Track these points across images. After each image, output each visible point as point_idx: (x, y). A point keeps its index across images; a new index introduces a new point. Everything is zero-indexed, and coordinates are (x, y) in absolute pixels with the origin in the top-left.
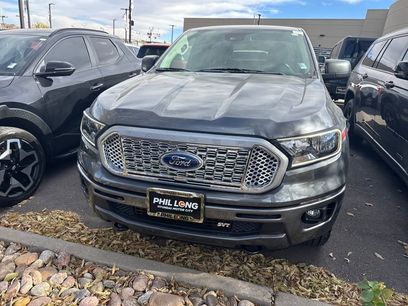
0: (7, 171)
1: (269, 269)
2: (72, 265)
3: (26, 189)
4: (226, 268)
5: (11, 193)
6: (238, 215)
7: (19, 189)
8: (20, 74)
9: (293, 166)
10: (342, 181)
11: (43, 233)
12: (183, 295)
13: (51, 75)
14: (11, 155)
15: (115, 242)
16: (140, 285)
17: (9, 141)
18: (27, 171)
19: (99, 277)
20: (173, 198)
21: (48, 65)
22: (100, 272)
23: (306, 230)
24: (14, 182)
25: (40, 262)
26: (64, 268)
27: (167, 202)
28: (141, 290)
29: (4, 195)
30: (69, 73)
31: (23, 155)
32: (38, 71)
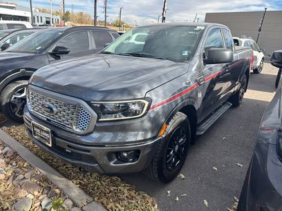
0: (24, 104)
2: (12, 157)
9: (101, 120)
12: (42, 187)
26: (8, 157)
27: (38, 131)
28: (27, 178)
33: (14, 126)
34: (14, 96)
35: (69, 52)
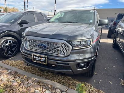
0: (8, 49)
1: (71, 82)
2: (15, 74)
3: (13, 54)
4: (58, 80)
5: (8, 55)
6: (57, 63)
7: (11, 54)
8: (14, 23)
9: (73, 49)
10: (92, 55)
11: (13, 66)
12: (41, 85)
13: (23, 24)
14: (9, 45)
15: (30, 70)
16: (30, 81)
17: (9, 41)
18: (13, 49)
19: (21, 78)
20: (39, 57)
21: (22, 21)
22: (21, 77)
23: (78, 70)
24: (10, 52)
25: (7, 72)
26: (13, 75)
27: (37, 58)
28: (30, 83)
29: (7, 55)
30: (27, 23)
31: (12, 45)
32: (19, 23)
33: (4, 60)
34: (3, 45)
35: (28, 22)
